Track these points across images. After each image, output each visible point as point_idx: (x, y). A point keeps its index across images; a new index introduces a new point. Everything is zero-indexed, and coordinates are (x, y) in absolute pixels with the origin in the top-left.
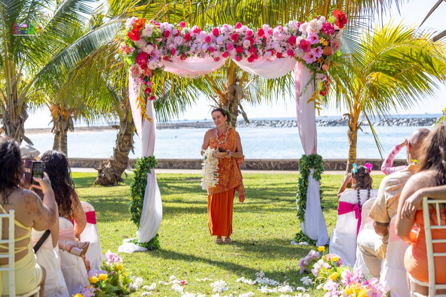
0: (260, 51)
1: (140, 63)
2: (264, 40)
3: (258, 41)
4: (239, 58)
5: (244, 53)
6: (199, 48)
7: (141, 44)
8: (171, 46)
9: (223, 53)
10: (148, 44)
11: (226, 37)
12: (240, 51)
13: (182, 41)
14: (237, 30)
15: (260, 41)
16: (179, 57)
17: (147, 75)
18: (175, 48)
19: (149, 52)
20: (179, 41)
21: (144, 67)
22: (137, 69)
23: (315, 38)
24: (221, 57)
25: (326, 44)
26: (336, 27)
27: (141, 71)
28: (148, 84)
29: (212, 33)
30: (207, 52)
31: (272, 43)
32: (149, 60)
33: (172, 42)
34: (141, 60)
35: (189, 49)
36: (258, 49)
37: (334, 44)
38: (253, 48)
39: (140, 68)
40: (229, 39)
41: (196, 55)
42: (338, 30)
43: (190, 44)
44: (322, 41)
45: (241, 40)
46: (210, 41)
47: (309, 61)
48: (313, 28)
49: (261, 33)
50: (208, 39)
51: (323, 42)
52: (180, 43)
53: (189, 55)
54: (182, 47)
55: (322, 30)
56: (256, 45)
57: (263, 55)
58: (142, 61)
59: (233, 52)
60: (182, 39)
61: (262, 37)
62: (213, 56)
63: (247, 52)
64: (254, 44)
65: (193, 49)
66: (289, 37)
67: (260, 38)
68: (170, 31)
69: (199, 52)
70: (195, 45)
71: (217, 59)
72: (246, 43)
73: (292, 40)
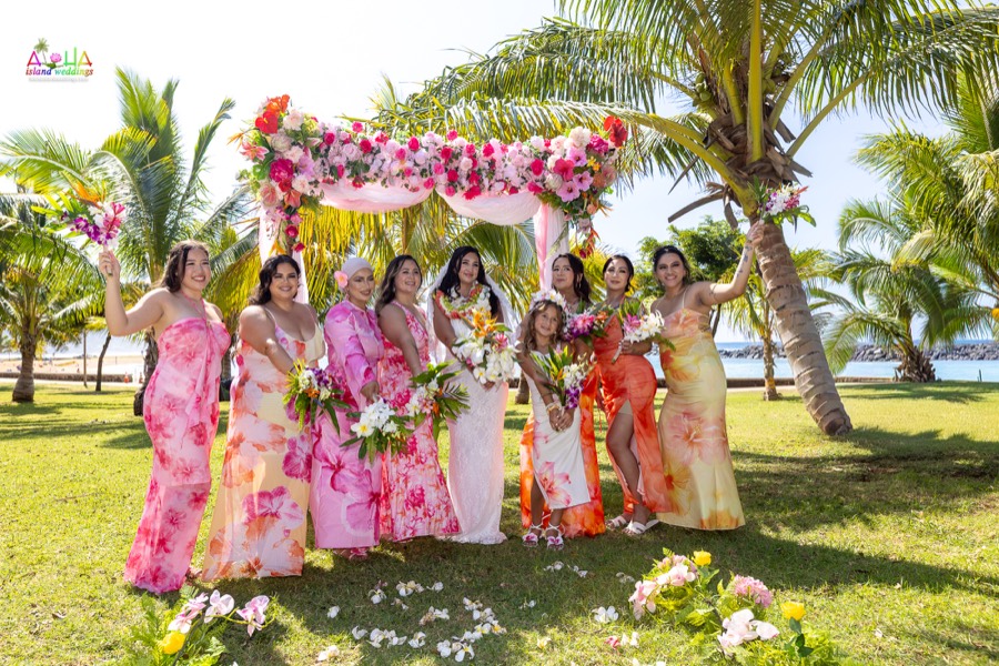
0: (486, 182)
1: (278, 179)
2: (492, 164)
3: (483, 163)
4: (451, 191)
5: (460, 184)
6: (385, 168)
7: (279, 142)
8: (337, 161)
9: (425, 179)
10: (294, 144)
11: (431, 153)
12: (453, 177)
13: (355, 152)
14: (449, 143)
15: (486, 165)
16: (351, 181)
17: (292, 204)
18: (344, 165)
19: (295, 160)
20: (352, 152)
21: (286, 186)
22: (273, 191)
23: (580, 158)
24: (420, 187)
25: (596, 168)
26: (610, 144)
27: (281, 195)
28: (293, 219)
29: (407, 146)
30: (398, 175)
31: (504, 170)
32: (295, 174)
33: (339, 154)
34: (279, 172)
35: (367, 168)
36: (483, 178)
37: (605, 172)
38: (474, 176)
39: (278, 189)
40: (435, 157)
41: (379, 182)
42: (614, 150)
43: (370, 161)
44: (591, 162)
45: (457, 158)
46: (404, 157)
47: (567, 198)
48: (576, 141)
49: (489, 150)
50: (401, 154)
51: (592, 164)
52: (352, 157)
53: (367, 180)
54: (355, 163)
55: (590, 146)
56: (479, 170)
57: (489, 189)
58: (282, 174)
59: (442, 179)
60: (355, 148)
61: (489, 159)
62: (407, 186)
63: (464, 181)
64: (476, 169)
65: (374, 169)
66: (532, 160)
67: (486, 159)
68: (335, 133)
69: (384, 176)
70: (378, 162)
71: (414, 190)
72: (464, 163)
73: (537, 167)
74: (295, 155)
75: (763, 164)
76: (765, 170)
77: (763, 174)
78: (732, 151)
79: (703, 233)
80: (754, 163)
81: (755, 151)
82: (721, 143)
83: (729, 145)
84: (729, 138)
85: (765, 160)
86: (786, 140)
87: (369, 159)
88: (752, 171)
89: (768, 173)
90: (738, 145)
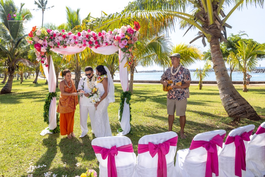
3: (99, 38)
4: (91, 47)
6: (71, 42)
7: (36, 39)
9: (83, 44)
10: (40, 39)
11: (84, 37)
14: (88, 33)
15: (100, 39)
17: (42, 55)
18: (59, 42)
21: (39, 50)
23: (124, 36)
24: (83, 46)
25: (129, 38)
26: (135, 30)
27: (39, 53)
28: (43, 59)
29: (77, 35)
30: (74, 44)
31: (106, 39)
32: (41, 47)
33: (58, 39)
34: (37, 47)
35: (66, 42)
36: (100, 42)
37: (134, 39)
39: (37, 51)
45: (90, 38)
46: (76, 38)
47: (122, 47)
48: (122, 30)
49: (100, 34)
51: (127, 37)
52: (61, 40)
53: (67, 46)
55: (127, 31)
56: (98, 40)
57: (102, 45)
59: (88, 44)
60: (62, 37)
61: (101, 37)
62: (78, 46)
63: (94, 44)
67: (100, 37)
68: (56, 34)
70: (69, 40)
71: (81, 47)
72: (92, 39)
74: (41, 42)
75: (213, 26)
76: (214, 27)
77: (213, 29)
78: (204, 22)
79: (230, 39)
80: (211, 25)
81: (211, 21)
82: (201, 19)
83: (203, 20)
84: (204, 18)
85: (214, 24)
86: (223, 17)
87: (66, 40)
88: (209, 28)
89: (215, 28)
90: (206, 20)
